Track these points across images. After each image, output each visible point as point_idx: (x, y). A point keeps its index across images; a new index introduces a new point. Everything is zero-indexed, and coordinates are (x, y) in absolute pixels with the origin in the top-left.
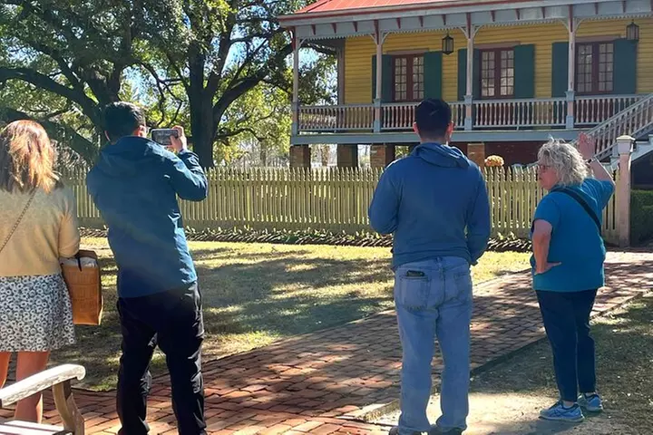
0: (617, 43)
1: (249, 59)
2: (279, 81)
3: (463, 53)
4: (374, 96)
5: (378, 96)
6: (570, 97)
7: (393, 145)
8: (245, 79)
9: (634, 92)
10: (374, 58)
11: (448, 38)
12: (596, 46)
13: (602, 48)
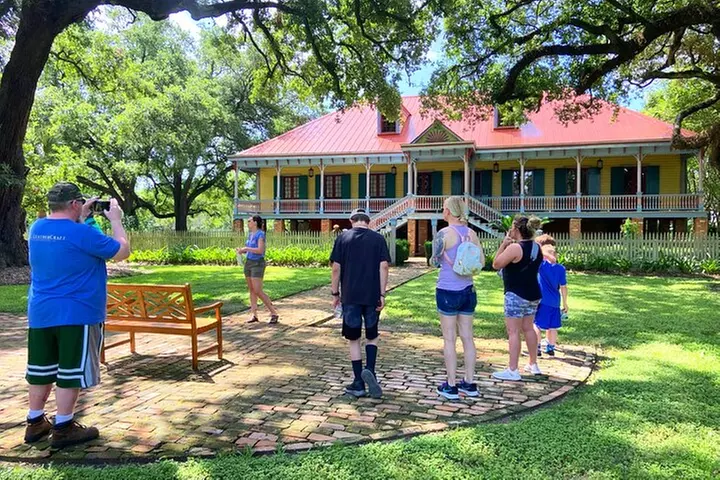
0: (387, 174)
1: (207, 174)
2: (222, 186)
3: (318, 177)
4: (275, 195)
5: (278, 195)
6: (367, 199)
7: (283, 220)
8: (205, 185)
9: (394, 197)
10: (276, 178)
11: (311, 169)
12: (378, 175)
13: (381, 177)
